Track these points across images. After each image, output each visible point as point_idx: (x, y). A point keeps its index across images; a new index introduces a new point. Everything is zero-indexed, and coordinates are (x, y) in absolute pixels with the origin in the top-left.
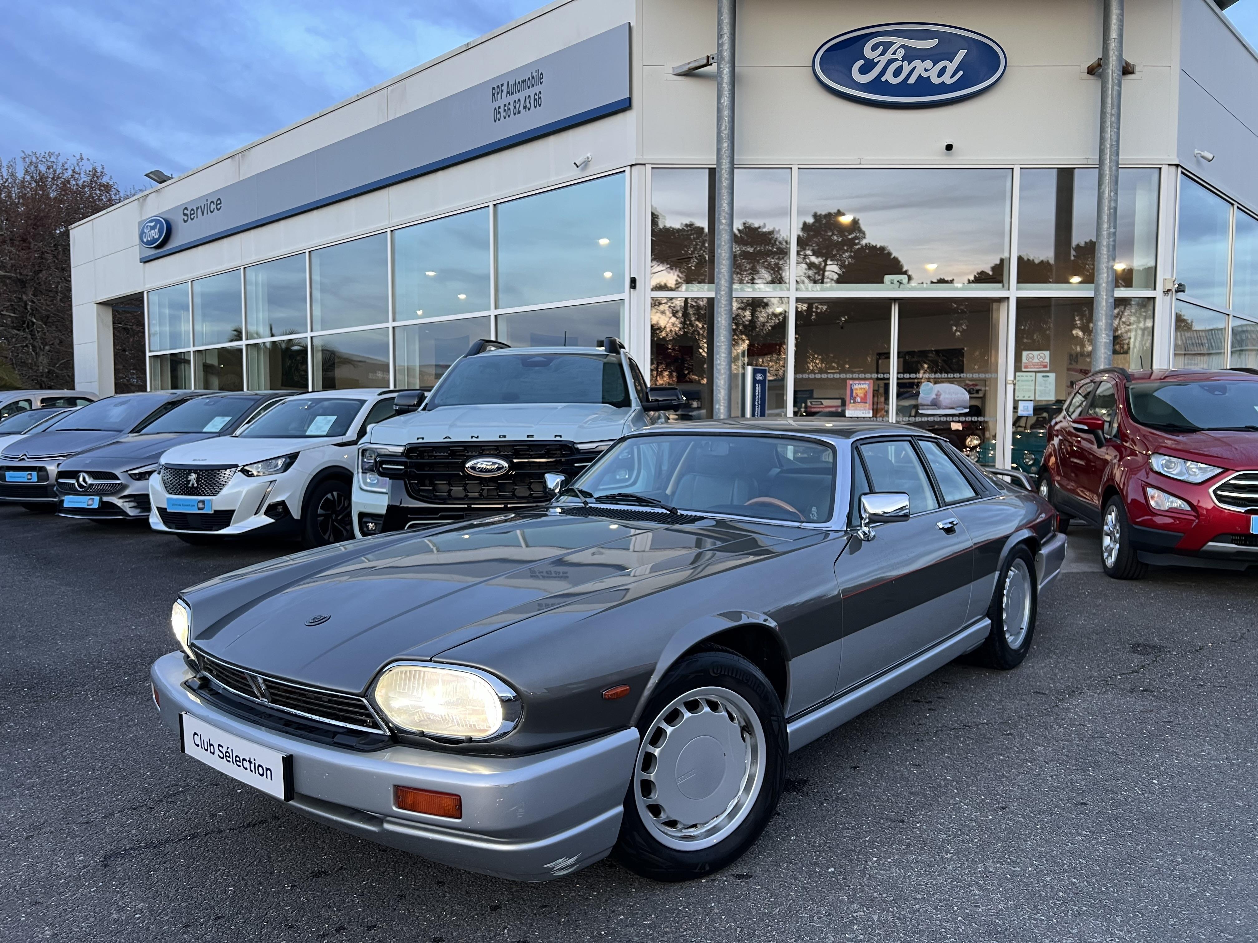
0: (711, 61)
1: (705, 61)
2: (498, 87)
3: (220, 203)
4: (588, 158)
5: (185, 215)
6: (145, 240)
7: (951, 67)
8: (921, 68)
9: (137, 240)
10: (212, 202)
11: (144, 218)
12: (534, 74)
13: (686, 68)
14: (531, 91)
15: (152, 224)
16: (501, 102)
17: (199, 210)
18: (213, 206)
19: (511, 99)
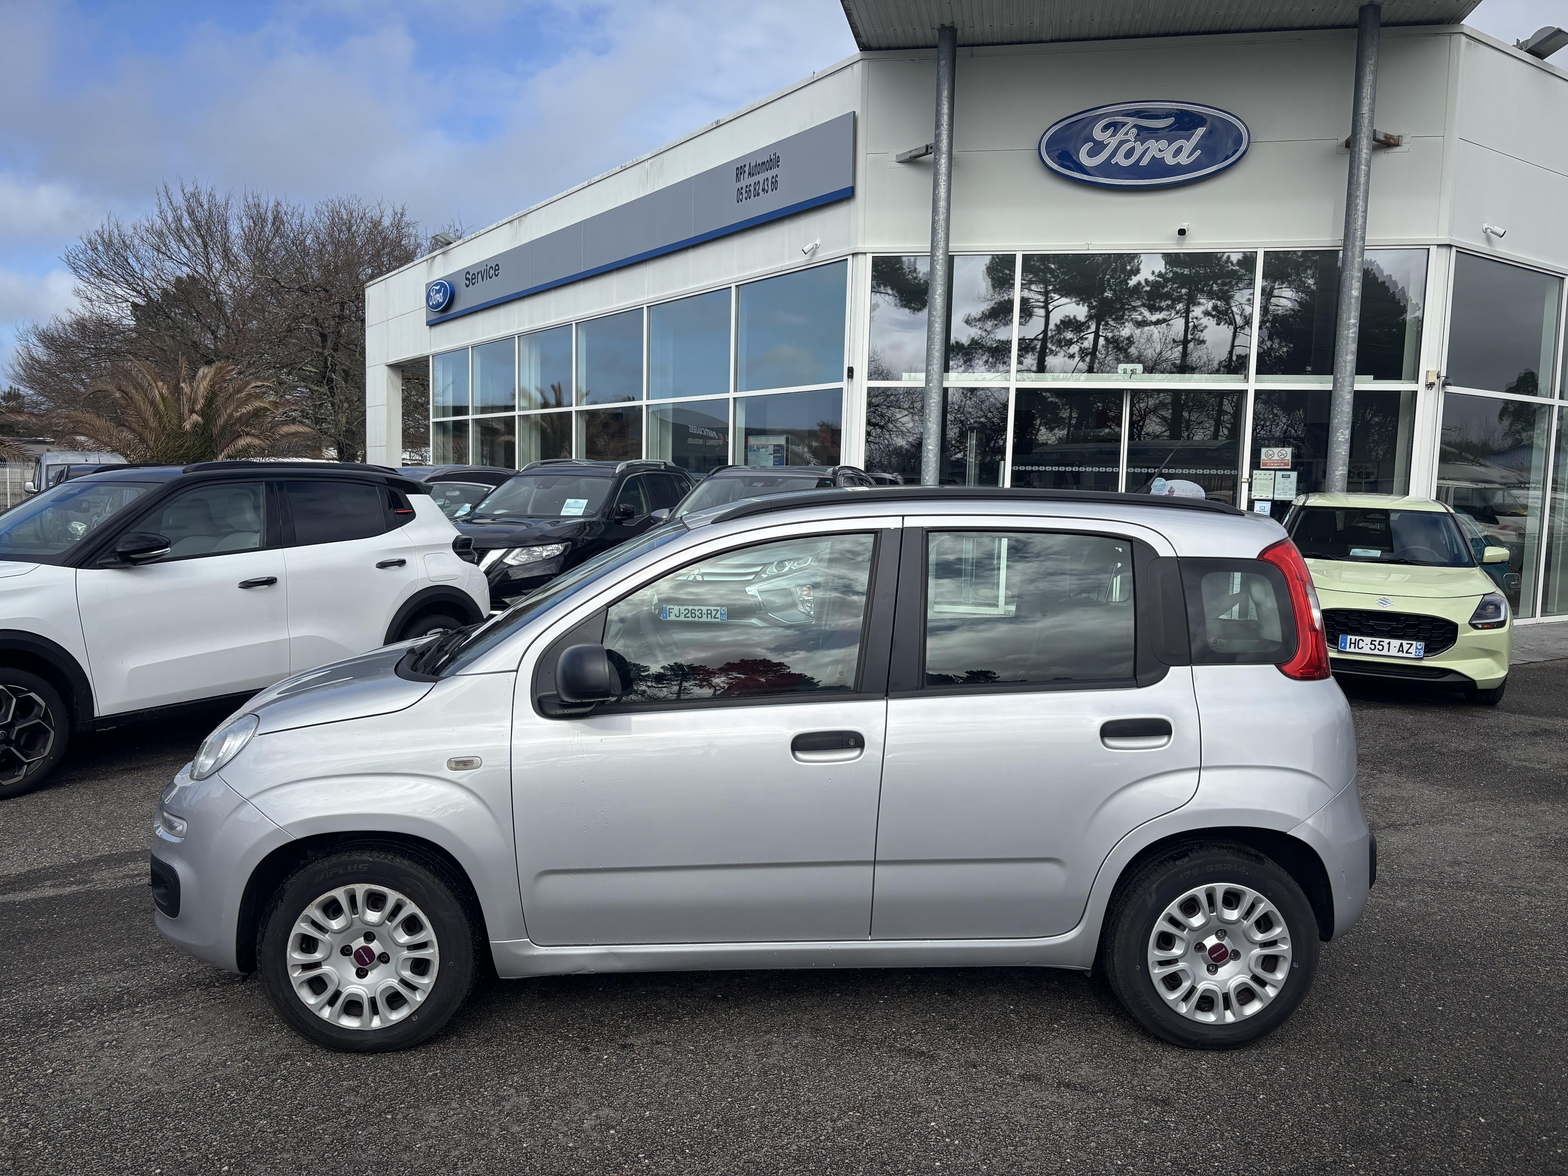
0: (930, 150)
1: (924, 151)
2: (741, 167)
3: (498, 269)
4: (816, 244)
5: (467, 279)
6: (431, 304)
7: (1188, 145)
8: (1156, 149)
9: (424, 303)
10: (491, 267)
11: (431, 280)
12: (772, 157)
13: (907, 157)
14: (769, 174)
15: (437, 288)
16: (743, 184)
17: (480, 275)
18: (492, 272)
19: (752, 180)
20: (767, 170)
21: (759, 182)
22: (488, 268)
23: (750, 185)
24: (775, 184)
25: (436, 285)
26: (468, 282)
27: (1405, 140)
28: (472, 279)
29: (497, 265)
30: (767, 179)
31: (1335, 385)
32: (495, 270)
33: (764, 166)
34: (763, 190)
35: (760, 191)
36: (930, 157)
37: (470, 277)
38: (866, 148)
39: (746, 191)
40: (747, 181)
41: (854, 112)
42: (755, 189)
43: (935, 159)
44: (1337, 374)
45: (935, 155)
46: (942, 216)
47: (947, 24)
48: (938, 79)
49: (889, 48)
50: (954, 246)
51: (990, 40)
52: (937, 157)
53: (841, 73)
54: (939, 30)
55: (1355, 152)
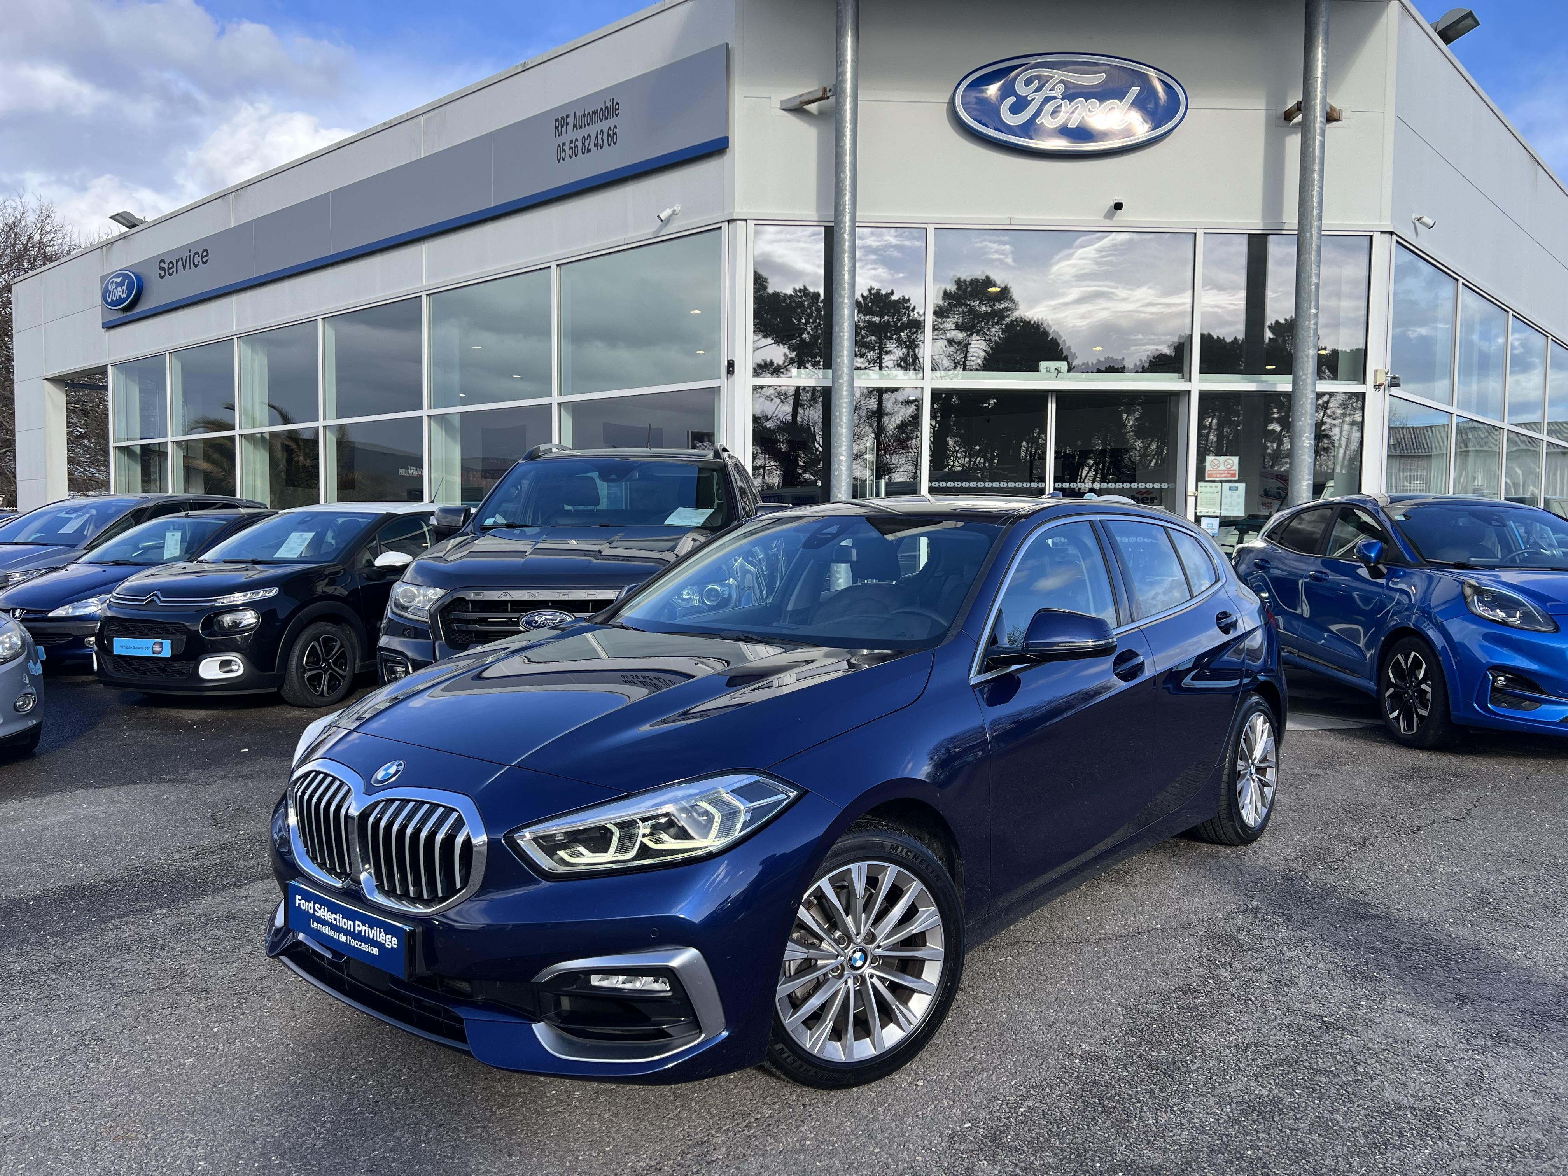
0: (828, 93)
1: (820, 94)
2: (562, 118)
3: (207, 255)
4: (674, 211)
5: (161, 268)
6: (109, 300)
7: (1121, 108)
8: (1084, 110)
9: (99, 300)
10: (197, 253)
11: (108, 272)
12: (608, 104)
13: (797, 103)
14: (604, 125)
15: (119, 280)
16: (566, 138)
17: (180, 263)
18: (198, 259)
19: (580, 134)
20: (601, 120)
21: (589, 136)
22: (192, 254)
23: (577, 140)
24: (613, 138)
25: (117, 276)
26: (162, 273)
27: (1344, 115)
28: (169, 269)
29: (205, 250)
30: (602, 131)
32: (203, 257)
33: (597, 115)
34: (596, 145)
35: (592, 146)
36: (828, 103)
37: (166, 266)
38: (743, 90)
39: (571, 148)
40: (570, 134)
41: (728, 44)
42: (584, 144)
43: (838, 103)
44: (1296, 373)
45: (837, 99)
46: (848, 174)
48: (838, 5)
52: (841, 100)
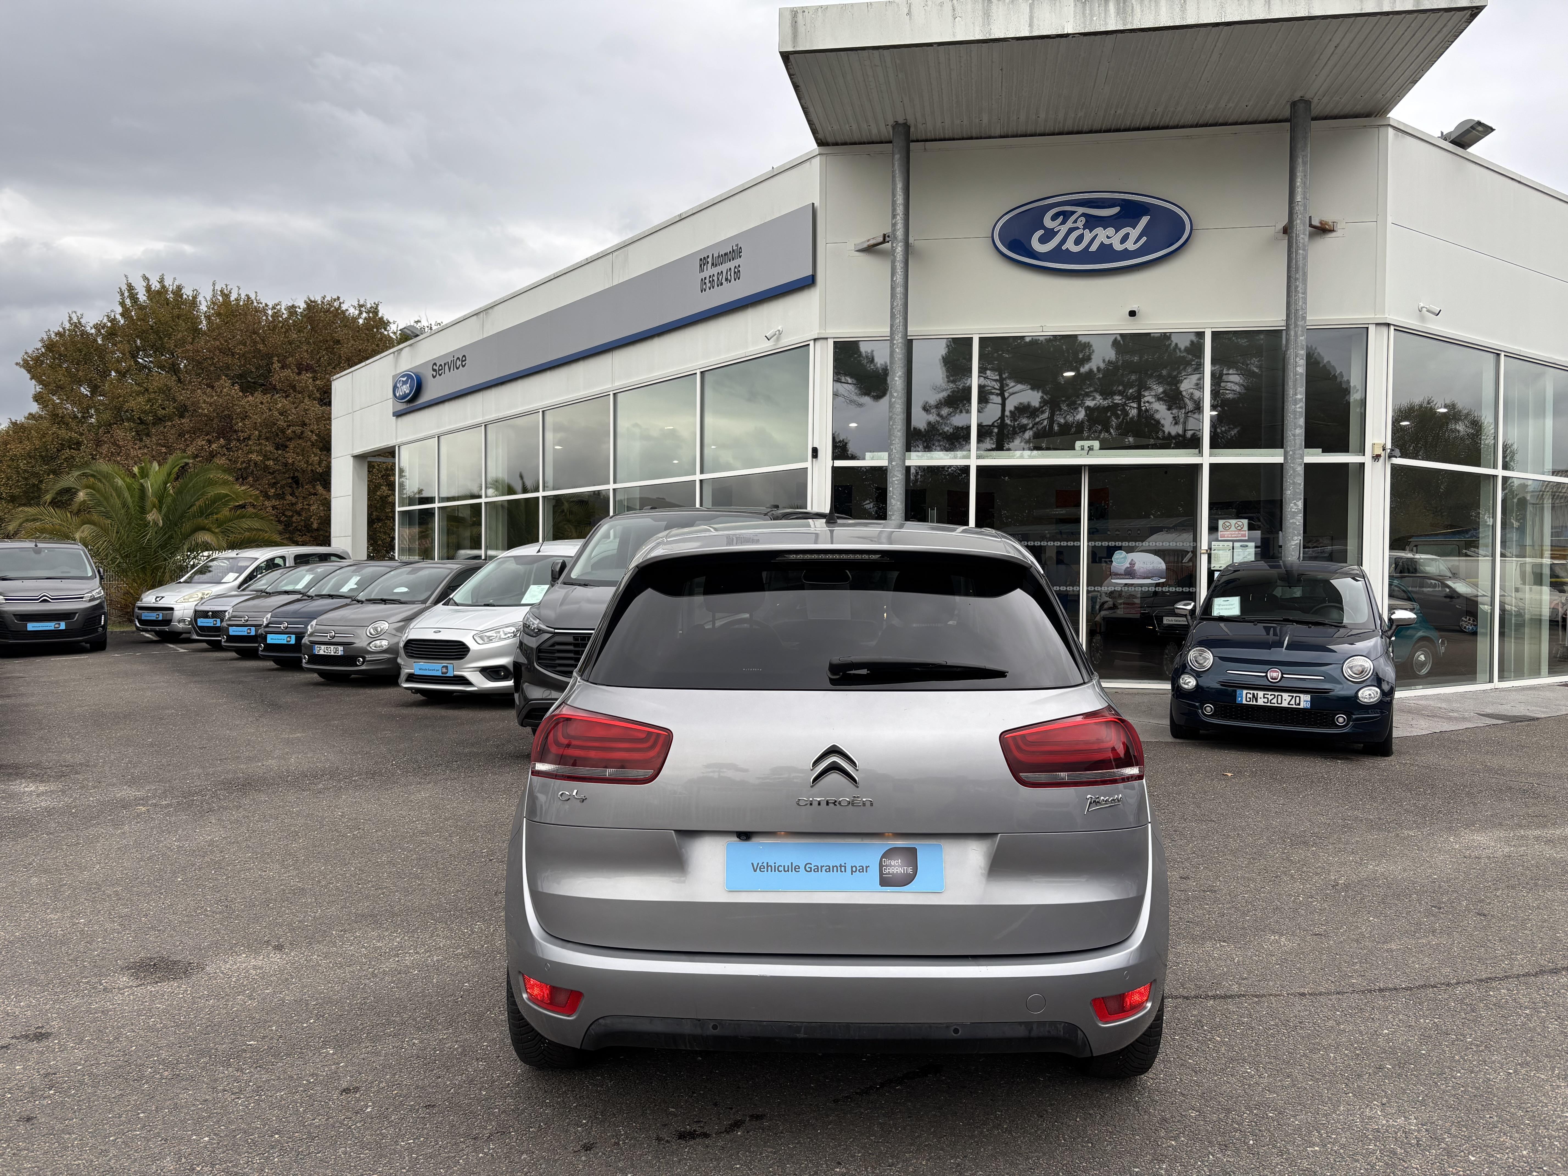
0: (887, 239)
1: (881, 239)
2: (704, 258)
3: (465, 360)
4: (779, 331)
7: (1134, 233)
8: (1103, 235)
9: (391, 395)
10: (458, 358)
11: (398, 372)
12: (734, 248)
13: (865, 245)
14: (732, 264)
15: (404, 379)
16: (706, 274)
17: (447, 366)
18: (459, 363)
19: (715, 271)
20: (730, 261)
21: (722, 272)
22: (455, 359)
23: (714, 275)
24: (737, 274)
25: (403, 376)
26: (434, 373)
27: (1339, 226)
28: (439, 370)
29: (464, 356)
30: (730, 269)
31: (1285, 458)
32: (462, 361)
33: (726, 257)
34: (726, 280)
35: (723, 281)
36: (887, 246)
37: (437, 368)
38: (826, 238)
39: (710, 281)
40: (710, 271)
41: (813, 204)
42: (718, 279)
43: (893, 247)
44: (1287, 447)
45: (892, 244)
46: (899, 302)
47: (901, 121)
48: (893, 172)
49: (845, 144)
50: (912, 330)
51: (942, 136)
52: (894, 245)
53: (800, 167)
54: (893, 127)
55: (1292, 237)
